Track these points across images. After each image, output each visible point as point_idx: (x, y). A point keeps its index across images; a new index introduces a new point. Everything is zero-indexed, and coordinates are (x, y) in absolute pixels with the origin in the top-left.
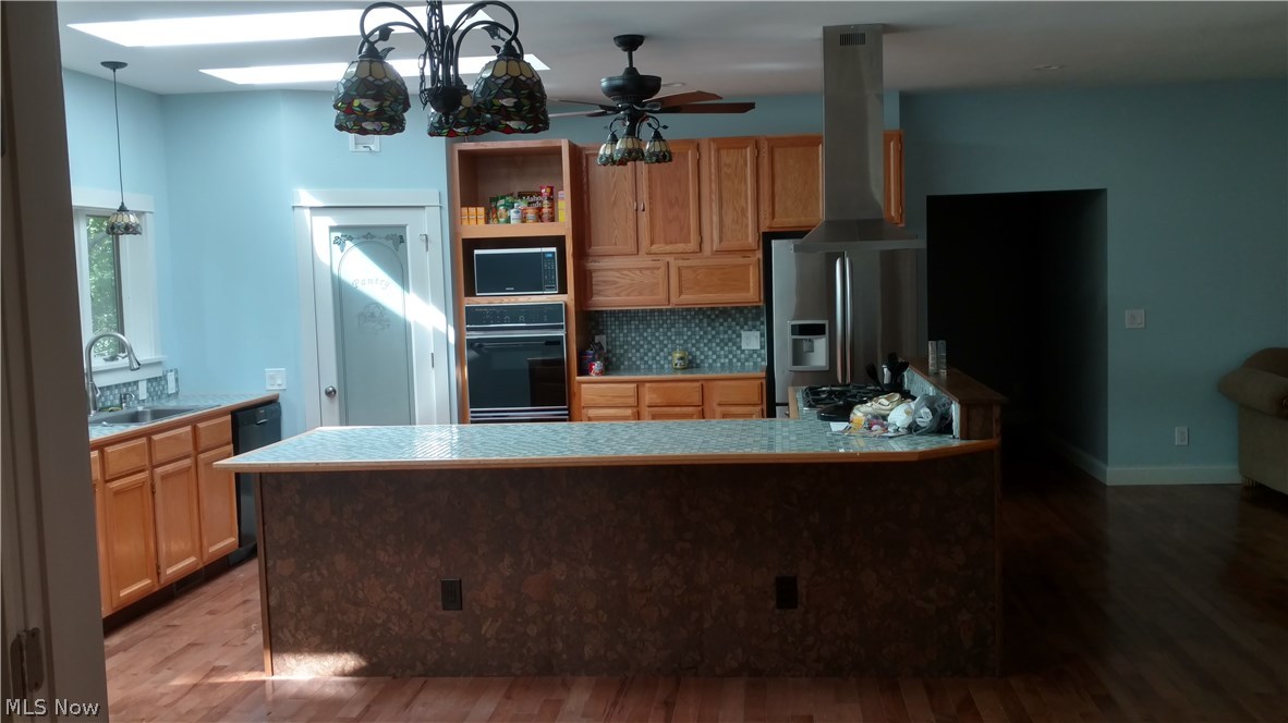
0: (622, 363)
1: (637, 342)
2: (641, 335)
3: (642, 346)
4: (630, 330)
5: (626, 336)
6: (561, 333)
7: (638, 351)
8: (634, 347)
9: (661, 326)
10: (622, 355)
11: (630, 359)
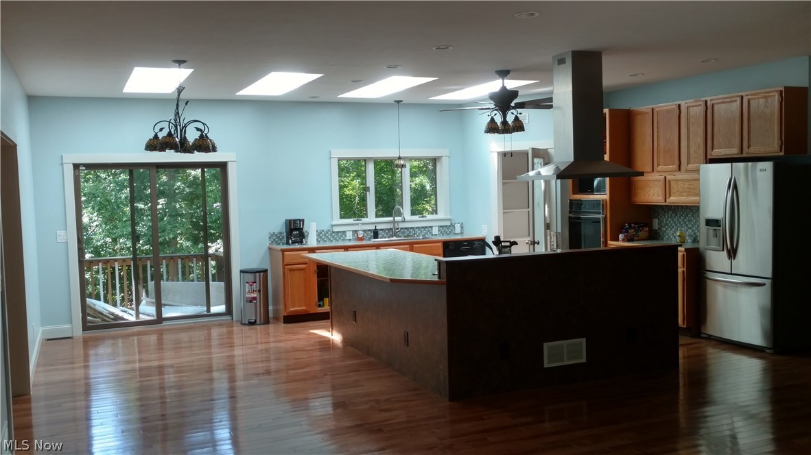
0: (664, 236)
1: (671, 224)
2: (673, 220)
3: (673, 227)
4: (668, 217)
5: (666, 220)
6: (600, 216)
7: (671, 230)
8: (670, 227)
9: (682, 216)
10: (665, 231)
11: (668, 234)
